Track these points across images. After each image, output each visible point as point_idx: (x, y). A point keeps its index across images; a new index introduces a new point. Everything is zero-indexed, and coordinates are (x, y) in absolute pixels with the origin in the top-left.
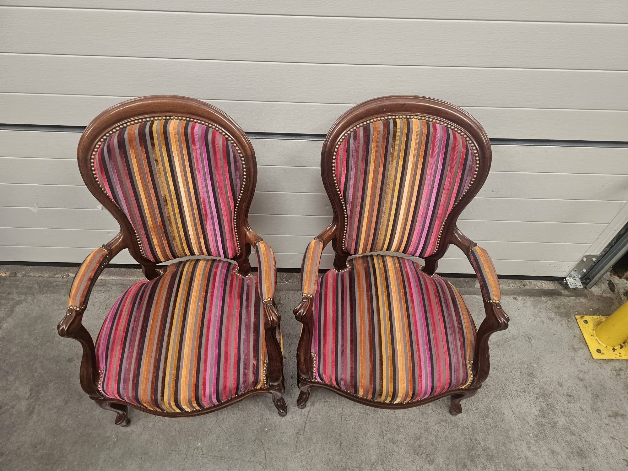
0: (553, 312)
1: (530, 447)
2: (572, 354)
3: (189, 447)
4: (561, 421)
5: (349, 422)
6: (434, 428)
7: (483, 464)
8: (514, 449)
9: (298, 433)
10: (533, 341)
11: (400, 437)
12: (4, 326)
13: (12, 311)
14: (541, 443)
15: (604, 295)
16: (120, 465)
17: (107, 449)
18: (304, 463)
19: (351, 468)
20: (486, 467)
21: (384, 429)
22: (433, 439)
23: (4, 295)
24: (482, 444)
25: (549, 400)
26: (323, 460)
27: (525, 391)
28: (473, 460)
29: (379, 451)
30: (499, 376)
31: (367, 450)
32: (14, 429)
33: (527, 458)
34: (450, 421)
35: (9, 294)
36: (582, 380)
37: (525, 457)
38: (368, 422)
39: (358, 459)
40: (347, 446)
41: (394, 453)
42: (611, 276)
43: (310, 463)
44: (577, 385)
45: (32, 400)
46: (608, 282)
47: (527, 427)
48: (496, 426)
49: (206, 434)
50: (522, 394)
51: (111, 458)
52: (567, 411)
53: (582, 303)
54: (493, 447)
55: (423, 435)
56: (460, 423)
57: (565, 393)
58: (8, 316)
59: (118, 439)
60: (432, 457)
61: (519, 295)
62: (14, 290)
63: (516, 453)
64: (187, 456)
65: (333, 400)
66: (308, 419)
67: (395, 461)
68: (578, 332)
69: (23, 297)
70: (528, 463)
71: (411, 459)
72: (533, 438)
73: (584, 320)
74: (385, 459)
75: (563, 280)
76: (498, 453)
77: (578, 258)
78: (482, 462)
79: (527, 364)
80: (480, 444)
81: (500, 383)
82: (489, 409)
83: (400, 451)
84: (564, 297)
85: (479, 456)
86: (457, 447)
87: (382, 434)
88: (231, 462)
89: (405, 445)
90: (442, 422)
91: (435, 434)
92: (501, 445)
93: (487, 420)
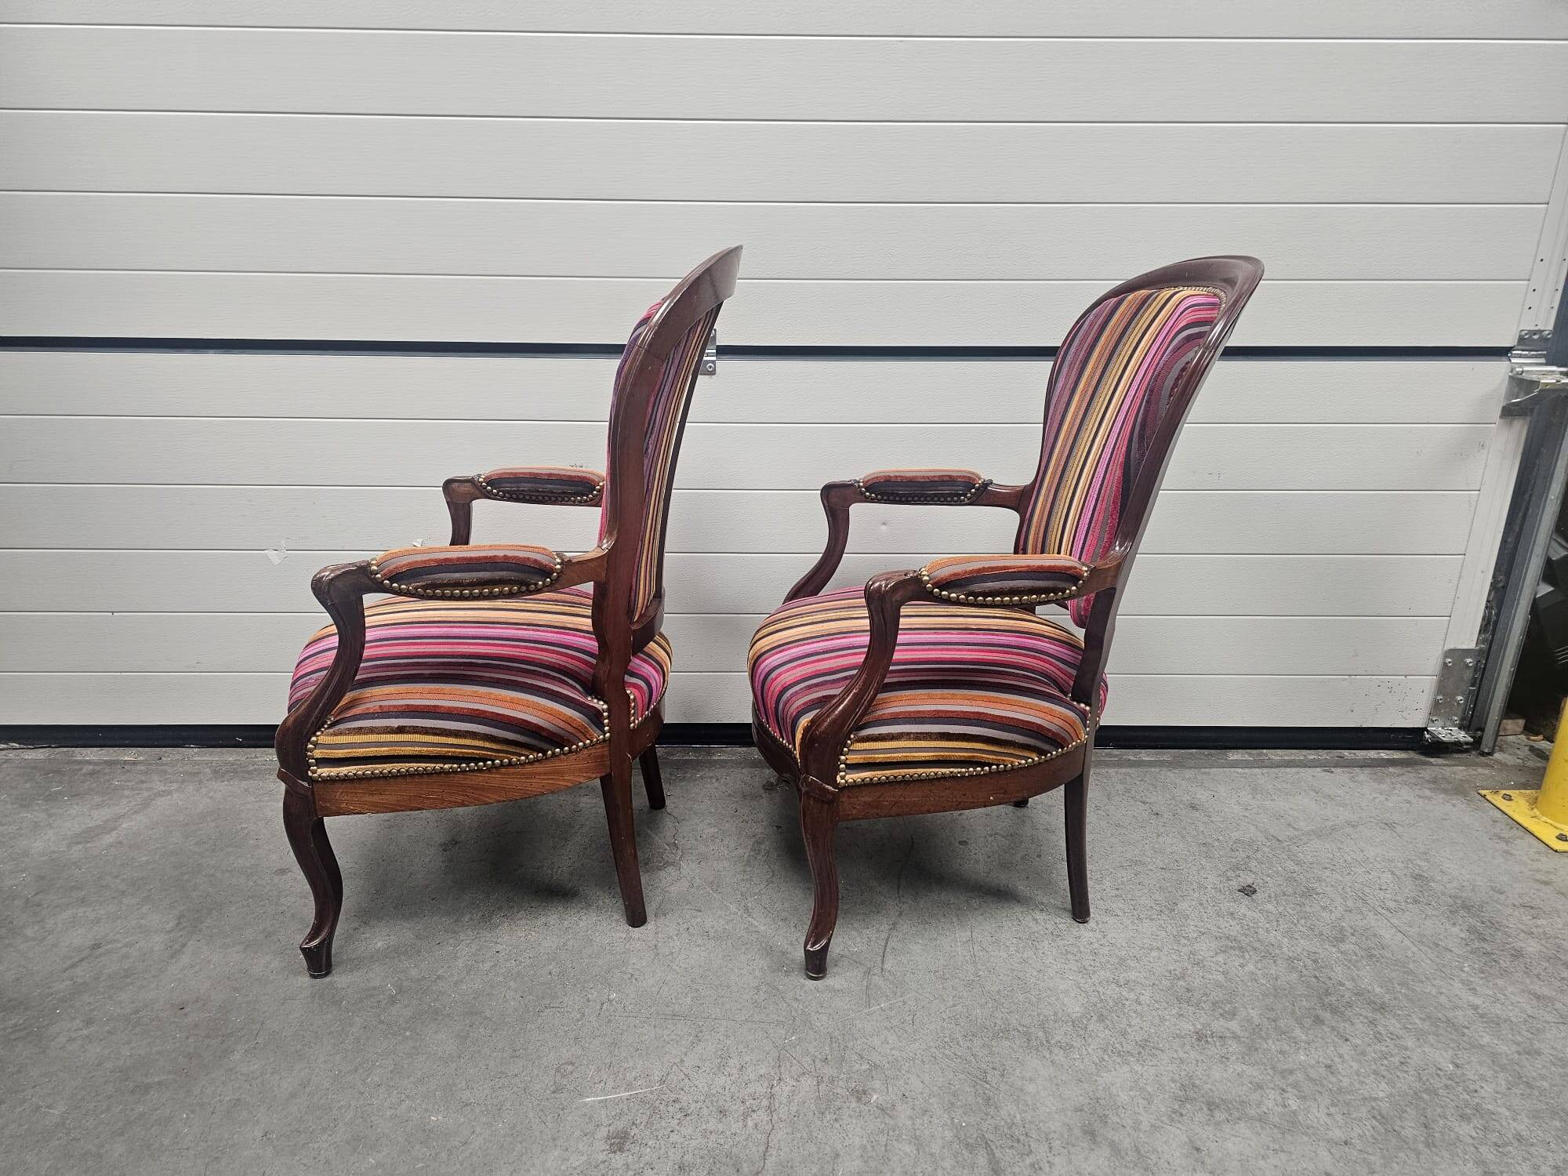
0: (1425, 788)
1: (1475, 989)
2: (1503, 845)
3: (588, 1000)
4: (1532, 947)
5: (993, 953)
6: (1214, 959)
7: (1366, 1017)
8: (1434, 992)
9: (868, 972)
10: (1399, 829)
11: (1132, 975)
12: (125, 825)
13: (146, 804)
14: (1500, 982)
15: (1530, 764)
16: (408, 1033)
17: (372, 1007)
18: (895, 1022)
19: (1020, 1029)
20: (1375, 1022)
21: (1086, 964)
22: (1221, 978)
23: (130, 784)
24: (1349, 984)
25: (1482, 914)
26: (944, 1016)
27: (1416, 902)
28: (1334, 1011)
29: (1086, 1000)
30: (1341, 878)
31: (1053, 998)
32: (129, 980)
33: (1475, 1008)
34: (1249, 948)
35: (142, 782)
36: (1546, 883)
37: (1469, 1005)
38: (1043, 953)
39: (1035, 1014)
40: (999, 992)
41: (1127, 1003)
42: (1528, 739)
43: (911, 1022)
44: (1538, 890)
45: (180, 934)
46: (1528, 748)
47: (1449, 957)
48: (1371, 956)
49: (629, 979)
50: (1410, 906)
51: (381, 1022)
52: (1534, 930)
53: (1484, 774)
54: (1378, 990)
55: (1190, 972)
56: (1277, 951)
57: (1516, 903)
58: (136, 812)
59: (400, 991)
60: (1228, 1007)
61: (1334, 767)
62: (155, 777)
63: (1443, 999)
64: (584, 1014)
65: (944, 920)
66: (889, 950)
67: (1134, 1015)
68: (1499, 814)
69: (175, 786)
70: (1482, 1016)
71: (1174, 1012)
72: (1473, 974)
73: (1501, 795)
74: (1105, 1013)
75: (1423, 734)
76: (1395, 999)
77: (1433, 662)
78: (1361, 1015)
79: (1402, 862)
80: (1343, 985)
81: (1349, 890)
82: (1342, 929)
83: (1142, 998)
84: (1440, 767)
85: (1349, 1005)
86: (1285, 990)
87: (1085, 971)
88: (701, 1024)
89: (1150, 988)
90: (1232, 952)
91: (1221, 970)
92: (1396, 985)
93: (1343, 947)
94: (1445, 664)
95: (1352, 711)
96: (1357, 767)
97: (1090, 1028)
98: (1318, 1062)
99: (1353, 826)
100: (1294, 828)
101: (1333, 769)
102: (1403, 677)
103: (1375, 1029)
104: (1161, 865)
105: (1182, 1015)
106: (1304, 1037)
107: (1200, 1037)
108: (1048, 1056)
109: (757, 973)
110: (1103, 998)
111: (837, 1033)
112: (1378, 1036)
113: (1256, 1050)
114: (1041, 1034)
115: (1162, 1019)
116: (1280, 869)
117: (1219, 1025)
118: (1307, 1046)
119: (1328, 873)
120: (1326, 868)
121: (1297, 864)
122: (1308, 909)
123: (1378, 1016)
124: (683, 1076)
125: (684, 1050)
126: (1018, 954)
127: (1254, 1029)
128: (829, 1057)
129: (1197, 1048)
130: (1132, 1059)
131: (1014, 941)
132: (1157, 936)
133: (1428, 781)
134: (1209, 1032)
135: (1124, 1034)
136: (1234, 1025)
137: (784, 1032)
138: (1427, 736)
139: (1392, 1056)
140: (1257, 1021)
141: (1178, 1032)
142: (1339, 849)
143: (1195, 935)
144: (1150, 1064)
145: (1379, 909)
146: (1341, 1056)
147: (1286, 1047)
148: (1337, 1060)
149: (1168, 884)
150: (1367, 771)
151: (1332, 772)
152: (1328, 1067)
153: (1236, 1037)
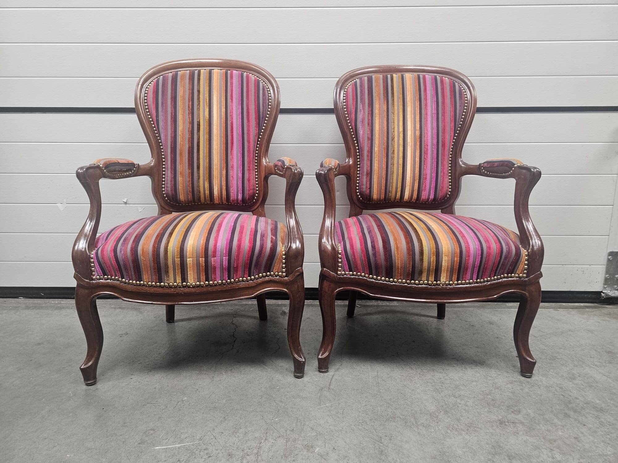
0: (606, 317)
3: (171, 401)
5: (388, 382)
6: (507, 386)
7: (594, 415)
9: (322, 389)
11: (462, 393)
17: (57, 402)
18: (333, 413)
19: (401, 417)
20: (599, 417)
21: (437, 387)
22: (510, 395)
26: (360, 410)
28: (575, 411)
29: (437, 404)
30: (569, 352)
31: (420, 403)
34: (525, 382)
38: (415, 382)
39: (410, 410)
41: (460, 405)
43: (342, 413)
48: (591, 386)
49: (195, 391)
50: (608, 364)
51: (59, 409)
54: (598, 402)
55: (493, 392)
56: (540, 383)
59: (75, 395)
60: (516, 408)
61: (559, 308)
64: (167, 407)
65: (363, 367)
66: (333, 380)
67: (464, 411)
71: (486, 410)
74: (448, 410)
75: (601, 294)
76: (608, 406)
77: (603, 258)
78: (590, 413)
79: (600, 346)
80: (578, 399)
81: (574, 357)
82: (573, 374)
83: (468, 403)
84: (611, 309)
85: (583, 408)
86: (546, 401)
87: (437, 391)
88: (228, 412)
89: (473, 399)
90: (516, 383)
91: (510, 391)
92: (607, 400)
93: (575, 382)
94: (609, 260)
95: (565, 283)
96: (570, 308)
97: (440, 417)
98: (570, 436)
99: (572, 331)
100: (542, 332)
101: (558, 309)
102: (589, 266)
103: (600, 420)
104: (476, 346)
105: (490, 412)
106: (560, 423)
107: (501, 422)
108: (416, 430)
109: (263, 389)
110: (447, 403)
111: (301, 418)
112: (602, 423)
113: (534, 429)
114: (412, 419)
115: (479, 414)
116: (537, 348)
117: (512, 417)
118: (562, 428)
119: (562, 350)
120: (561, 348)
121: (546, 346)
122: (554, 365)
123: (600, 414)
124: (212, 437)
125: (216, 424)
126: (401, 383)
127: (531, 419)
128: (295, 429)
129: (500, 428)
130: (464, 433)
131: (400, 377)
132: (475, 375)
133: (607, 314)
134: (507, 420)
135: (458, 420)
136: (520, 417)
137: (272, 417)
138: (603, 295)
139: (611, 433)
140: (532, 415)
141: (489, 420)
142: (567, 340)
143: (495, 375)
144: (474, 435)
145: (592, 366)
146: (582, 433)
147: (550, 428)
148: (580, 435)
149: (480, 354)
150: (576, 310)
151: (558, 311)
152: (576, 438)
153: (522, 423)
